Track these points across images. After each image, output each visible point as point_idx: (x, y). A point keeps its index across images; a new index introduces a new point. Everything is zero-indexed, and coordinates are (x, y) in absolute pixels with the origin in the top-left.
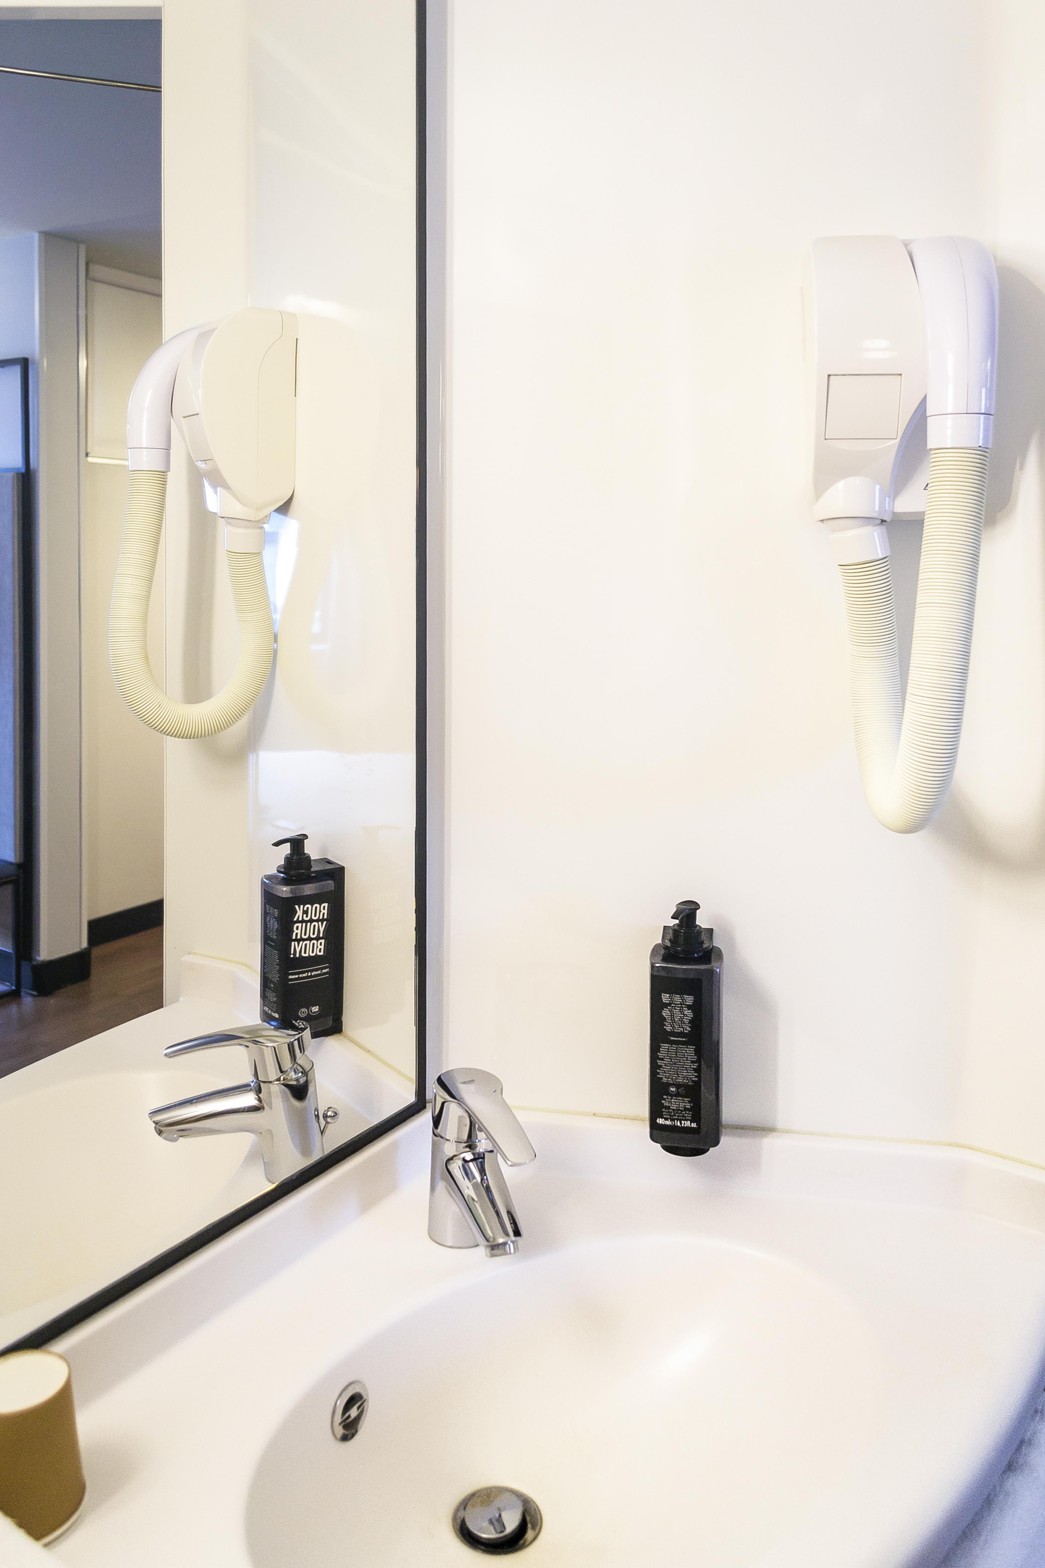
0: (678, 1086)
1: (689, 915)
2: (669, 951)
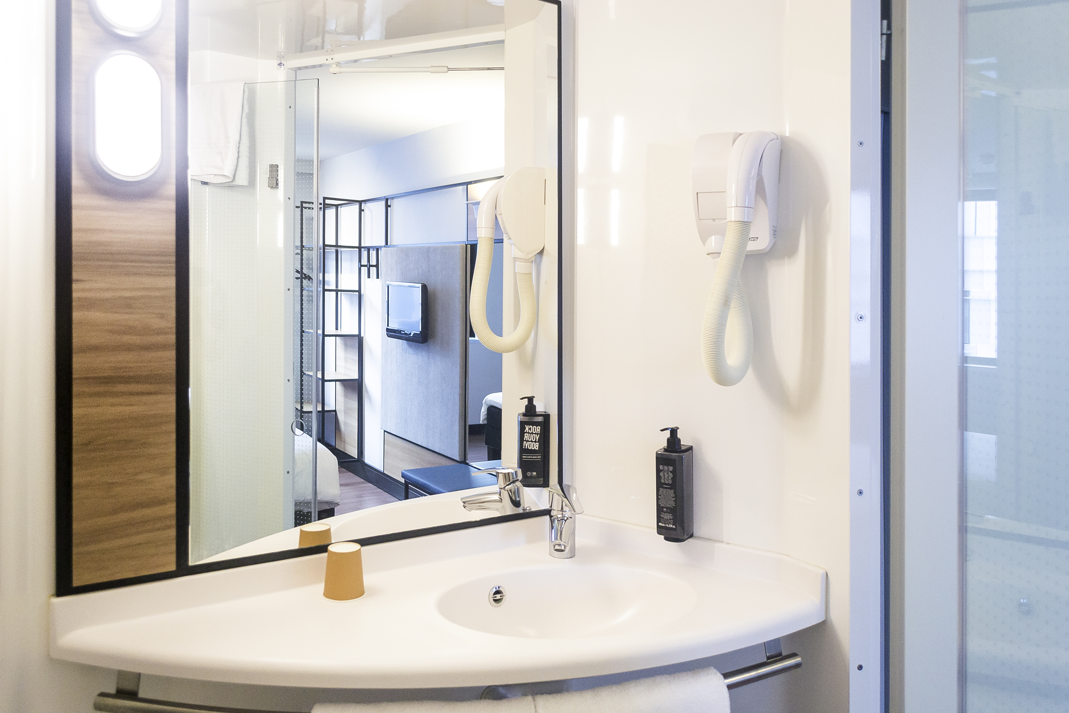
0: (667, 508)
1: (674, 432)
2: (666, 448)
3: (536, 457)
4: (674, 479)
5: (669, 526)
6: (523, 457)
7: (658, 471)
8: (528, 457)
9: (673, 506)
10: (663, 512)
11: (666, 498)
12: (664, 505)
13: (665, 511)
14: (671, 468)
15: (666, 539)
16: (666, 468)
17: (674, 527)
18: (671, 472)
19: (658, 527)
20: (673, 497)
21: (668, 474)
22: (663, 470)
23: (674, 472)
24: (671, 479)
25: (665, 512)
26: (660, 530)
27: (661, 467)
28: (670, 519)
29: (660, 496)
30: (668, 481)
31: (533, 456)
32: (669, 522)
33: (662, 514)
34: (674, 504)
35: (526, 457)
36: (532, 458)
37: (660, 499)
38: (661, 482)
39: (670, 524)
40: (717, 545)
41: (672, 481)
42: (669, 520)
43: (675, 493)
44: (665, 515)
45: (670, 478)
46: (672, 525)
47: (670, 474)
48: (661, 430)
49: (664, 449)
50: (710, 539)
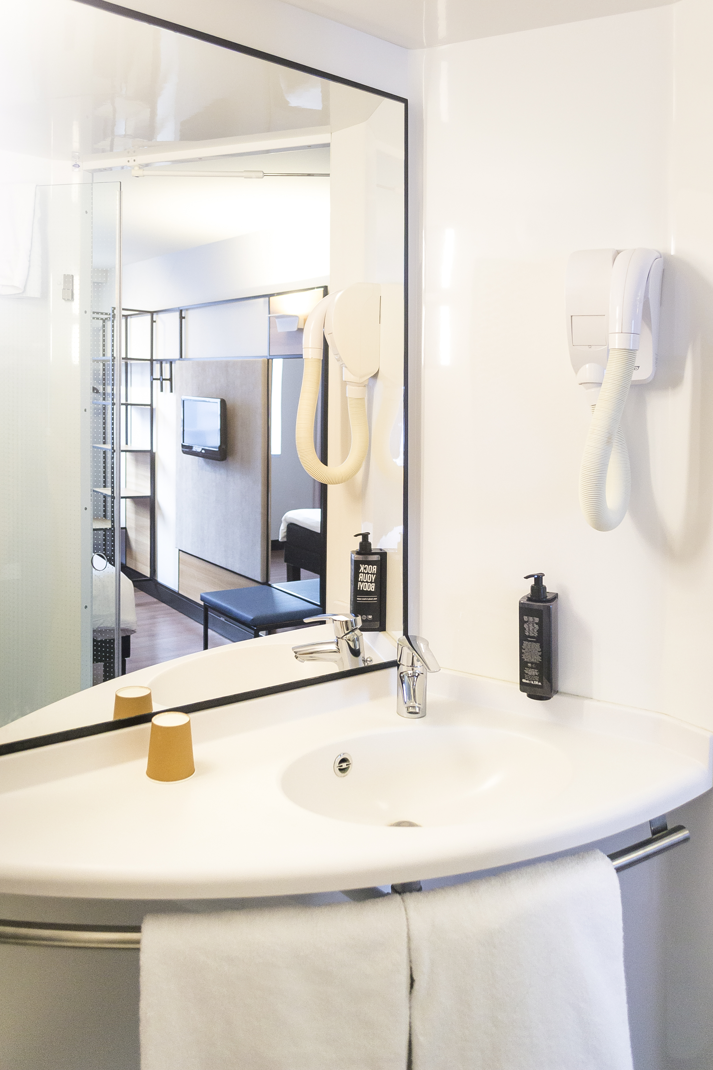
0: (532, 663)
1: (539, 579)
2: (530, 597)
3: (372, 599)
4: (540, 631)
5: (534, 682)
6: (358, 599)
7: (522, 622)
8: (363, 599)
9: (539, 661)
10: (527, 668)
11: (530, 652)
12: (529, 659)
13: (529, 666)
14: (537, 620)
15: (530, 696)
16: (531, 619)
17: (540, 684)
18: (537, 624)
19: (521, 683)
20: (539, 651)
21: (533, 626)
22: (527, 622)
23: (540, 624)
24: (537, 631)
25: (529, 668)
26: (523, 688)
27: (525, 618)
28: (536, 675)
29: (524, 649)
30: (533, 633)
31: (368, 598)
32: (535, 679)
33: (526, 670)
34: (541, 659)
35: (361, 599)
36: (368, 600)
37: (524, 653)
38: (526, 634)
39: (535, 681)
40: (586, 702)
41: (537, 634)
42: (534, 676)
43: (541, 647)
44: (529, 670)
45: (535, 631)
46: (537, 682)
47: (536, 626)
48: (525, 578)
49: (528, 598)
50: (578, 696)
